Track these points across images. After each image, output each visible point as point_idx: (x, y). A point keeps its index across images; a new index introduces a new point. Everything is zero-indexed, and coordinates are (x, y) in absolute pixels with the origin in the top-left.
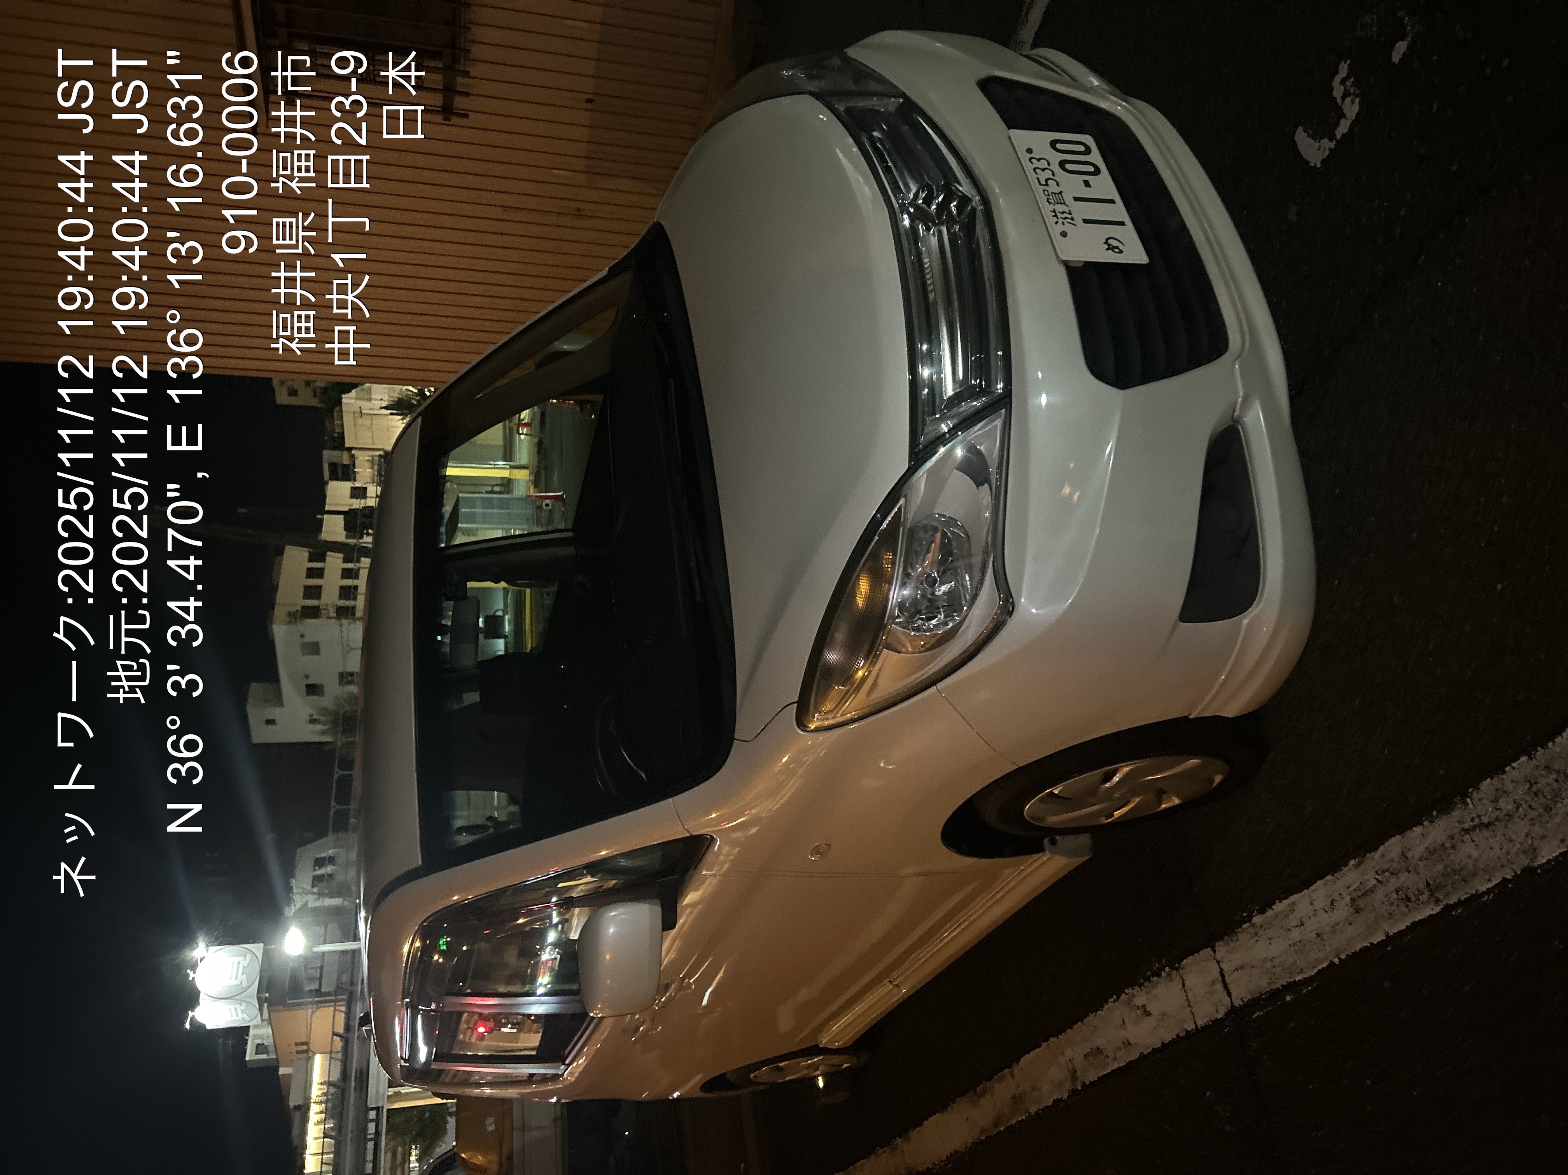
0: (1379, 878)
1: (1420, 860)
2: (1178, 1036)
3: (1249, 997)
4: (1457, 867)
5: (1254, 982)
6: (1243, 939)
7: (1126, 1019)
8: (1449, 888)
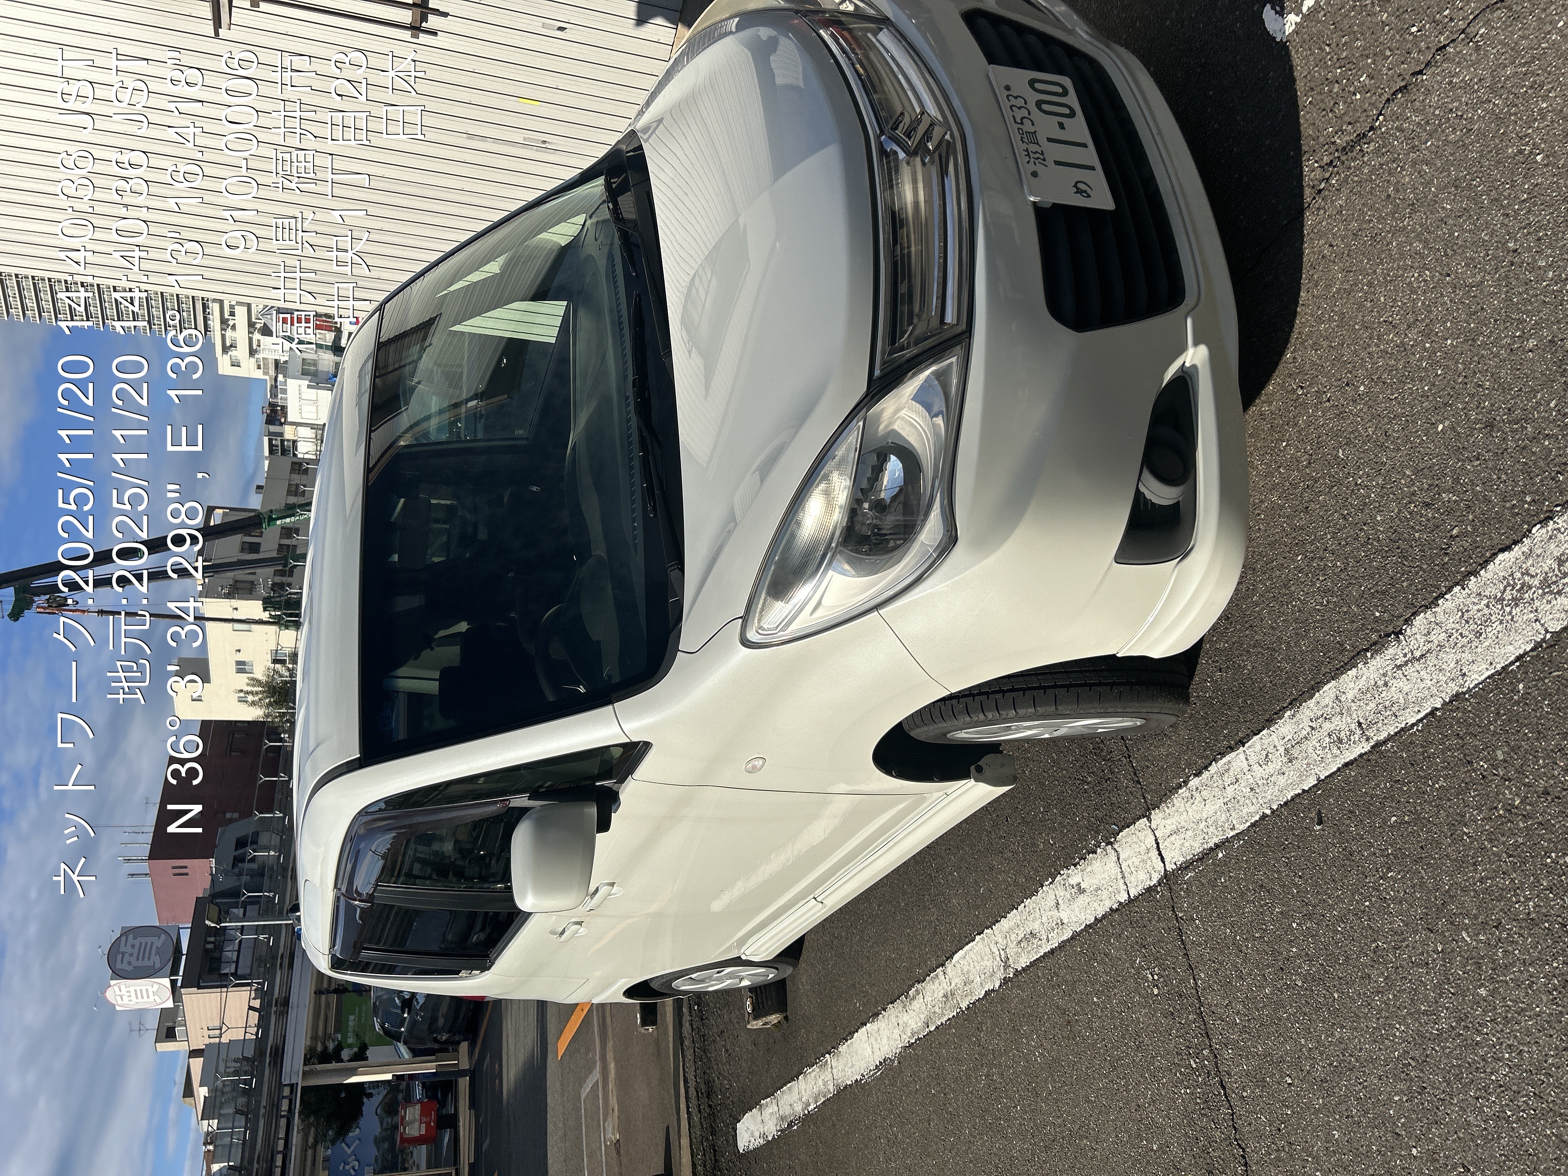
0: (1313, 725)
2: (1111, 909)
3: (1182, 859)
4: (1387, 703)
5: (1187, 844)
6: (1178, 804)
7: (1060, 902)
8: (1380, 725)
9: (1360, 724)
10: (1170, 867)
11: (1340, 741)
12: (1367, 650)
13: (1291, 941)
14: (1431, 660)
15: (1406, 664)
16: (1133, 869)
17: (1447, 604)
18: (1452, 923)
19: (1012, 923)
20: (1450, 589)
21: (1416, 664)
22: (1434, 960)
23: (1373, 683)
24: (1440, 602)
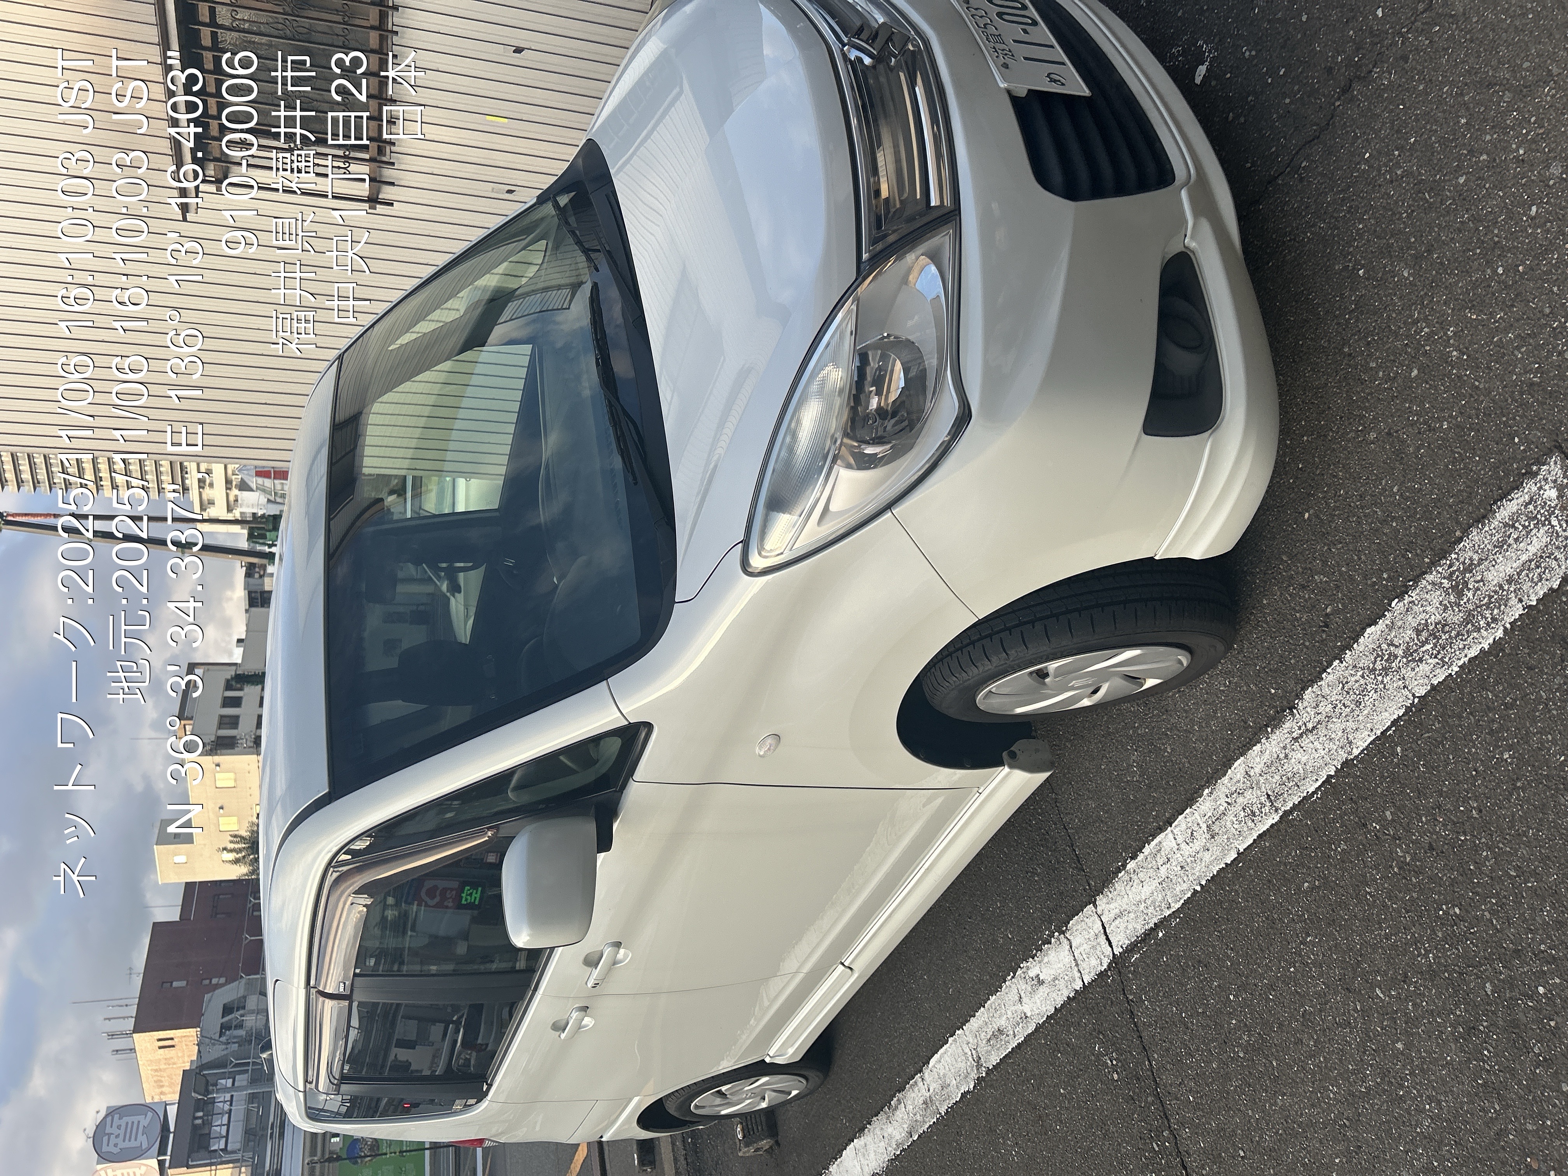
0: (1229, 800)
1: (1260, 775)
2: (1068, 997)
3: (1127, 942)
4: (1290, 774)
5: (1130, 927)
6: (1119, 888)
7: (1023, 995)
8: (1285, 796)
9: (1268, 796)
10: (1118, 951)
11: (1253, 814)
12: (1267, 726)
13: (1231, 1013)
14: (1322, 731)
15: (1301, 735)
16: (1085, 956)
17: (1329, 677)
18: (1367, 981)
19: (980, 1022)
20: (1330, 664)
21: (1310, 736)
22: (1355, 1019)
23: (1276, 756)
24: (1323, 676)
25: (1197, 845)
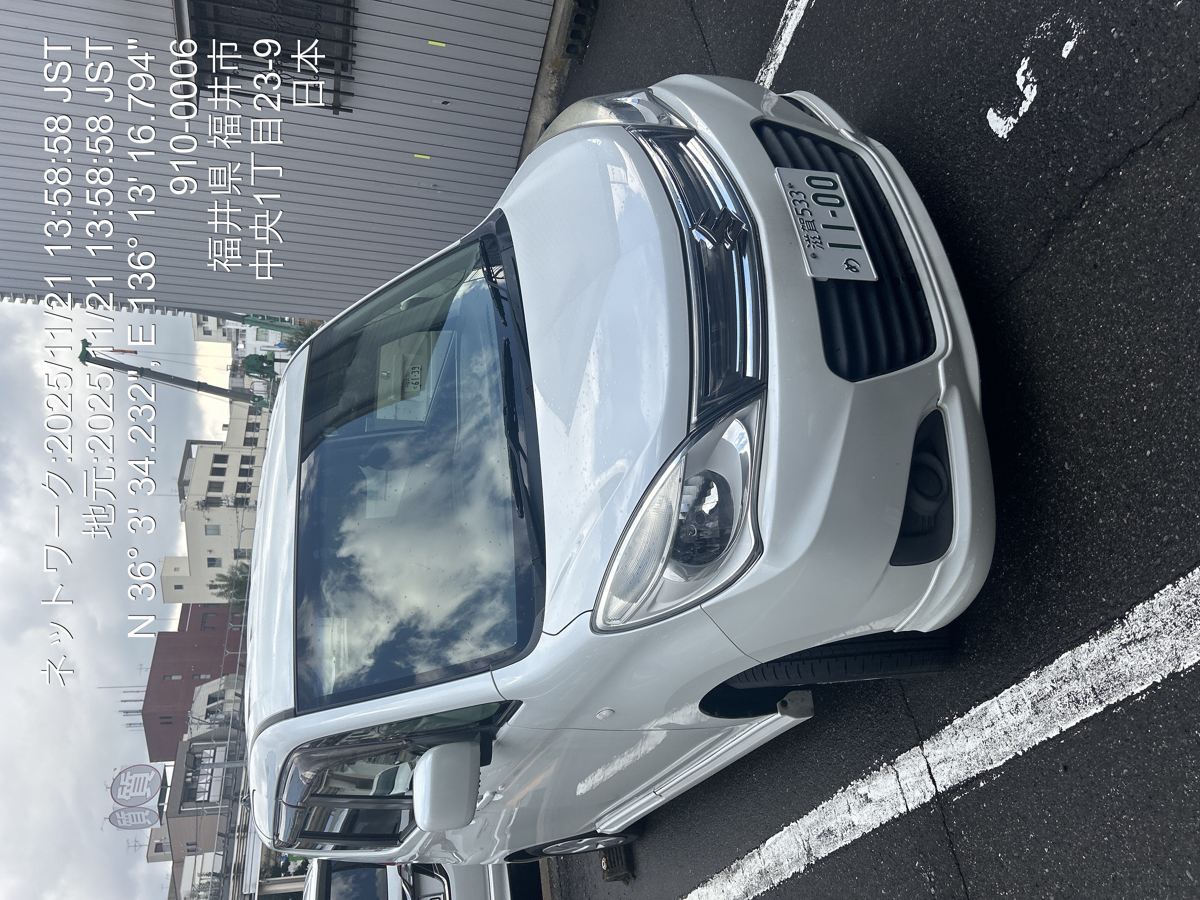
1: (1087, 670)
2: (893, 817)
3: (950, 784)
4: (1116, 674)
5: (954, 772)
6: (945, 738)
7: (851, 806)
8: (1111, 692)
9: (1093, 689)
10: (941, 789)
11: (1078, 701)
12: (1096, 629)
13: (1045, 863)
14: (1151, 642)
15: (1130, 643)
16: (910, 788)
17: (1161, 598)
18: (1178, 863)
19: (813, 820)
20: (1163, 586)
21: (1138, 645)
22: (1163, 892)
23: (1103, 656)
24: (1156, 595)
25: (1022, 717)
